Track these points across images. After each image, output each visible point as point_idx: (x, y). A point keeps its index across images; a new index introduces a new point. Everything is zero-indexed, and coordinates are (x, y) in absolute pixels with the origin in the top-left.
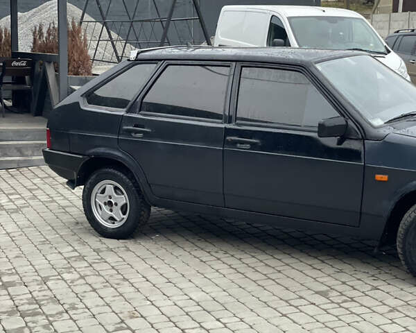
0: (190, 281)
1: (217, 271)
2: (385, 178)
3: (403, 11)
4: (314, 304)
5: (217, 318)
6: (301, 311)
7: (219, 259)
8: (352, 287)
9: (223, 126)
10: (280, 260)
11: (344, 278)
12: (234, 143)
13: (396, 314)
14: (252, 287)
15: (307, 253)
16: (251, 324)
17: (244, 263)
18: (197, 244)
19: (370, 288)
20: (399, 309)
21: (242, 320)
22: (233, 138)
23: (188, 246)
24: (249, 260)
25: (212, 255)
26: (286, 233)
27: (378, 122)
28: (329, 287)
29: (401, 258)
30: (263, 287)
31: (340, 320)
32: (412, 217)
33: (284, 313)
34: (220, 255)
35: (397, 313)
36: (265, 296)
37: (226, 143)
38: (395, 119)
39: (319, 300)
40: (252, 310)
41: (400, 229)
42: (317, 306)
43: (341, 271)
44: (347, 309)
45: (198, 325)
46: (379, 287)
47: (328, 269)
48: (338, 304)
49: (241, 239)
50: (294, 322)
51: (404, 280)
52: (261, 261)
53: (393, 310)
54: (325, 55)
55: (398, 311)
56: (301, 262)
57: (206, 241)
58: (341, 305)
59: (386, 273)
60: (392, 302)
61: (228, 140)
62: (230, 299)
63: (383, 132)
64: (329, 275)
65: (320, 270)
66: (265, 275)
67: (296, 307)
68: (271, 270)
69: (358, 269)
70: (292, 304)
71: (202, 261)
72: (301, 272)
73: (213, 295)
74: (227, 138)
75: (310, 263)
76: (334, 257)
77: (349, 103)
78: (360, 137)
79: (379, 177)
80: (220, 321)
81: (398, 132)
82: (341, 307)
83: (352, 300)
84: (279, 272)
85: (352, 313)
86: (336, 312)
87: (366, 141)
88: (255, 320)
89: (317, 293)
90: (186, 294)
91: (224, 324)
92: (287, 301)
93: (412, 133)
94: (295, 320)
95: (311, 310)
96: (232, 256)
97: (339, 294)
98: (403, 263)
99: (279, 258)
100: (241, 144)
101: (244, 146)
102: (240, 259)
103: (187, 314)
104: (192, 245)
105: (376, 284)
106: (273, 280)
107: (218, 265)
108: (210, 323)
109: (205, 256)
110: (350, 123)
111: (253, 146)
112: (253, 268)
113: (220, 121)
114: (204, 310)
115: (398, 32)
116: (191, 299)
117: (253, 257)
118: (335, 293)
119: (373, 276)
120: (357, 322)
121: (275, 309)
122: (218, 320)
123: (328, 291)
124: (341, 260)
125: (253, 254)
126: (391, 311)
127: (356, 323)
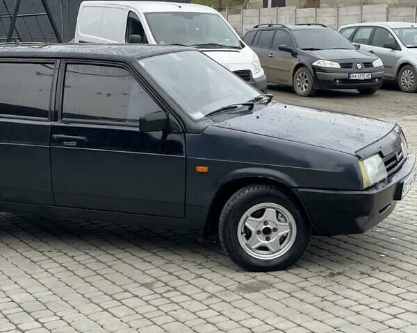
0: (16, 283)
1: (46, 271)
2: (205, 169)
3: (272, 7)
4: (137, 296)
5: (36, 318)
6: (123, 305)
7: (50, 258)
8: (177, 277)
9: (49, 124)
10: (112, 255)
11: (172, 268)
12: (61, 141)
13: (214, 300)
14: (79, 284)
15: (141, 247)
16: (70, 322)
17: (75, 261)
18: (31, 244)
19: (194, 276)
20: (218, 295)
21: (61, 318)
22: (59, 136)
23: (21, 247)
24: (81, 257)
25: (44, 255)
26: (124, 228)
27: (198, 115)
28: (156, 278)
29: (223, 246)
30: (90, 283)
31: (159, 310)
32: (231, 205)
33: (105, 307)
34: (54, 254)
35: (215, 298)
36: (91, 292)
37: (52, 141)
38: (214, 112)
39: (143, 292)
40: (74, 307)
41: (221, 218)
42: (140, 298)
43: (171, 262)
44: (168, 299)
45: (15, 327)
46: (203, 276)
47: (158, 261)
48: (161, 294)
49: (78, 236)
50: (114, 316)
51: (228, 266)
52: (93, 257)
53: (212, 296)
54: (149, 51)
55: (216, 296)
56: (134, 255)
57: (42, 241)
58: (163, 295)
59: (213, 261)
60: (212, 288)
61: (54, 138)
62: (54, 298)
63: (202, 125)
64: (158, 267)
65: (150, 262)
66: (95, 271)
67: (119, 301)
68: (102, 266)
69: (186, 258)
70: (116, 298)
71: (32, 261)
72: (131, 265)
73: (36, 295)
74: (54, 136)
75: (142, 256)
76: (166, 249)
77: (170, 98)
78: (181, 130)
79: (199, 169)
80: (38, 321)
81: (217, 125)
82: (163, 297)
83: (175, 289)
84: (110, 267)
85: (172, 302)
86: (156, 302)
87: (186, 134)
88: (75, 317)
89: (142, 285)
90: (8, 297)
91: (42, 324)
92: (111, 296)
93: (229, 125)
94: (115, 314)
95: (133, 302)
96: (65, 254)
97: (164, 284)
98: (225, 250)
99: (112, 253)
100: (67, 141)
101: (71, 143)
102: (72, 257)
103: (6, 317)
104: (26, 245)
105: (200, 272)
106: (102, 276)
107: (48, 265)
108: (27, 324)
109: (37, 256)
110: (171, 117)
111: (80, 143)
112: (84, 265)
113: (47, 119)
114: (24, 311)
115: (257, 27)
116: (13, 301)
117: (86, 253)
118: (160, 284)
119: (200, 265)
120: (176, 310)
121: (97, 305)
122: (36, 320)
123: (153, 282)
124: (172, 251)
125: (87, 251)
126: (209, 297)
127: (174, 312)
